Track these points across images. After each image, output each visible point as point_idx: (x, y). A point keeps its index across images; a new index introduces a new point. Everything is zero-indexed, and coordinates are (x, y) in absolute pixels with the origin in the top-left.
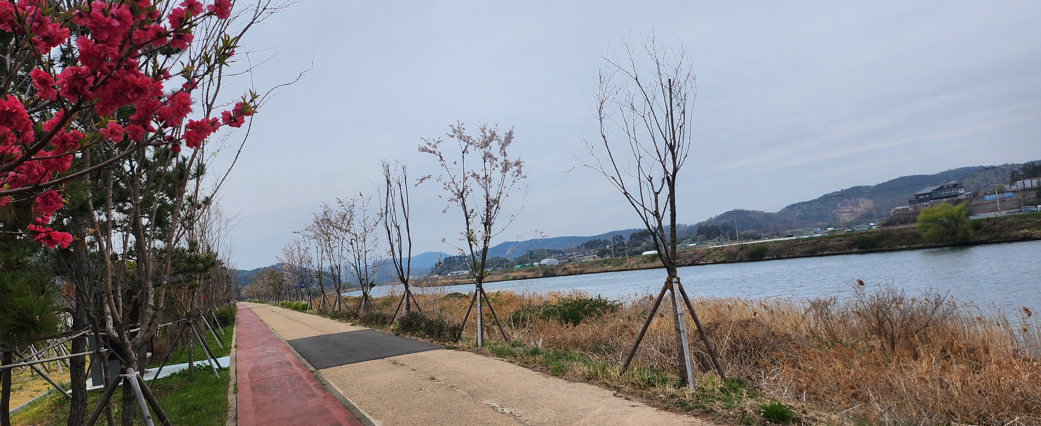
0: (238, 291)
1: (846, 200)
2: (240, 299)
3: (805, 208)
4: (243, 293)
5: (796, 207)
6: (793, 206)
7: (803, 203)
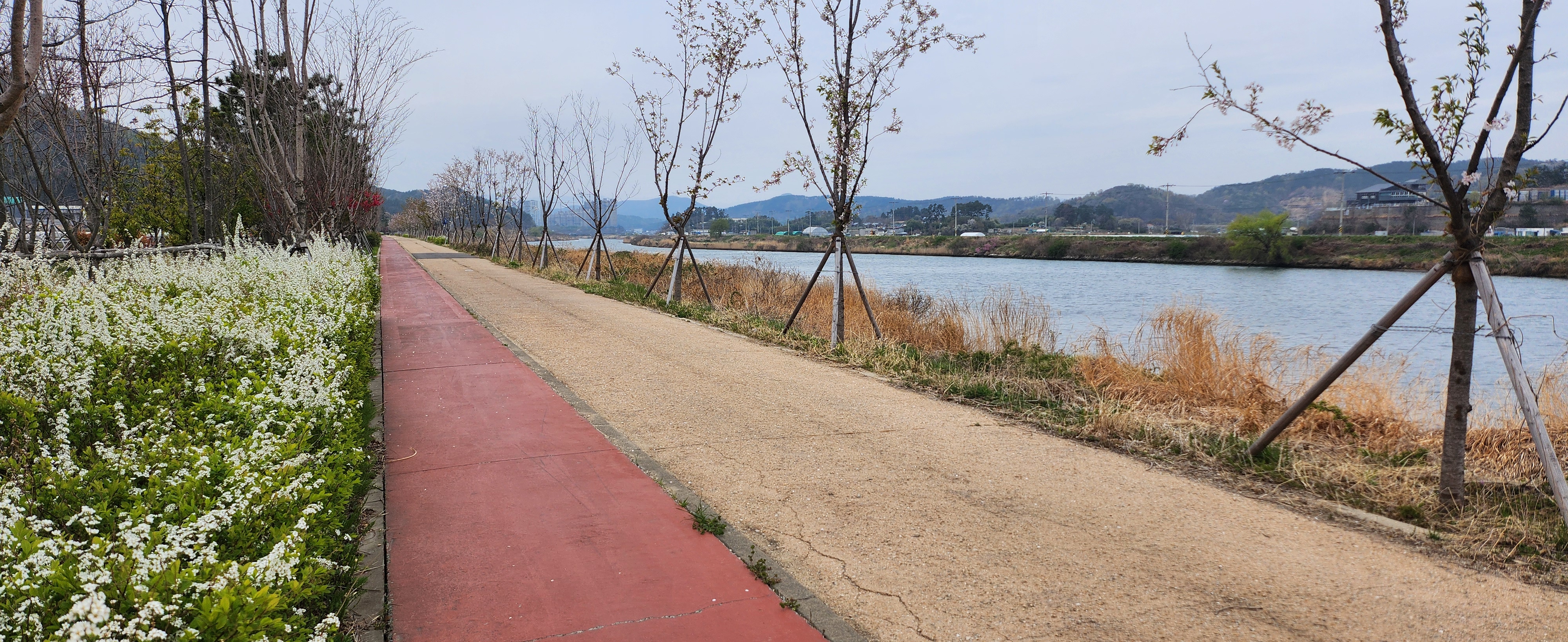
0: (385, 220)
1: (1303, 188)
2: (387, 232)
3: (1239, 193)
4: (391, 223)
5: (1226, 191)
6: (1223, 188)
7: (1239, 186)
